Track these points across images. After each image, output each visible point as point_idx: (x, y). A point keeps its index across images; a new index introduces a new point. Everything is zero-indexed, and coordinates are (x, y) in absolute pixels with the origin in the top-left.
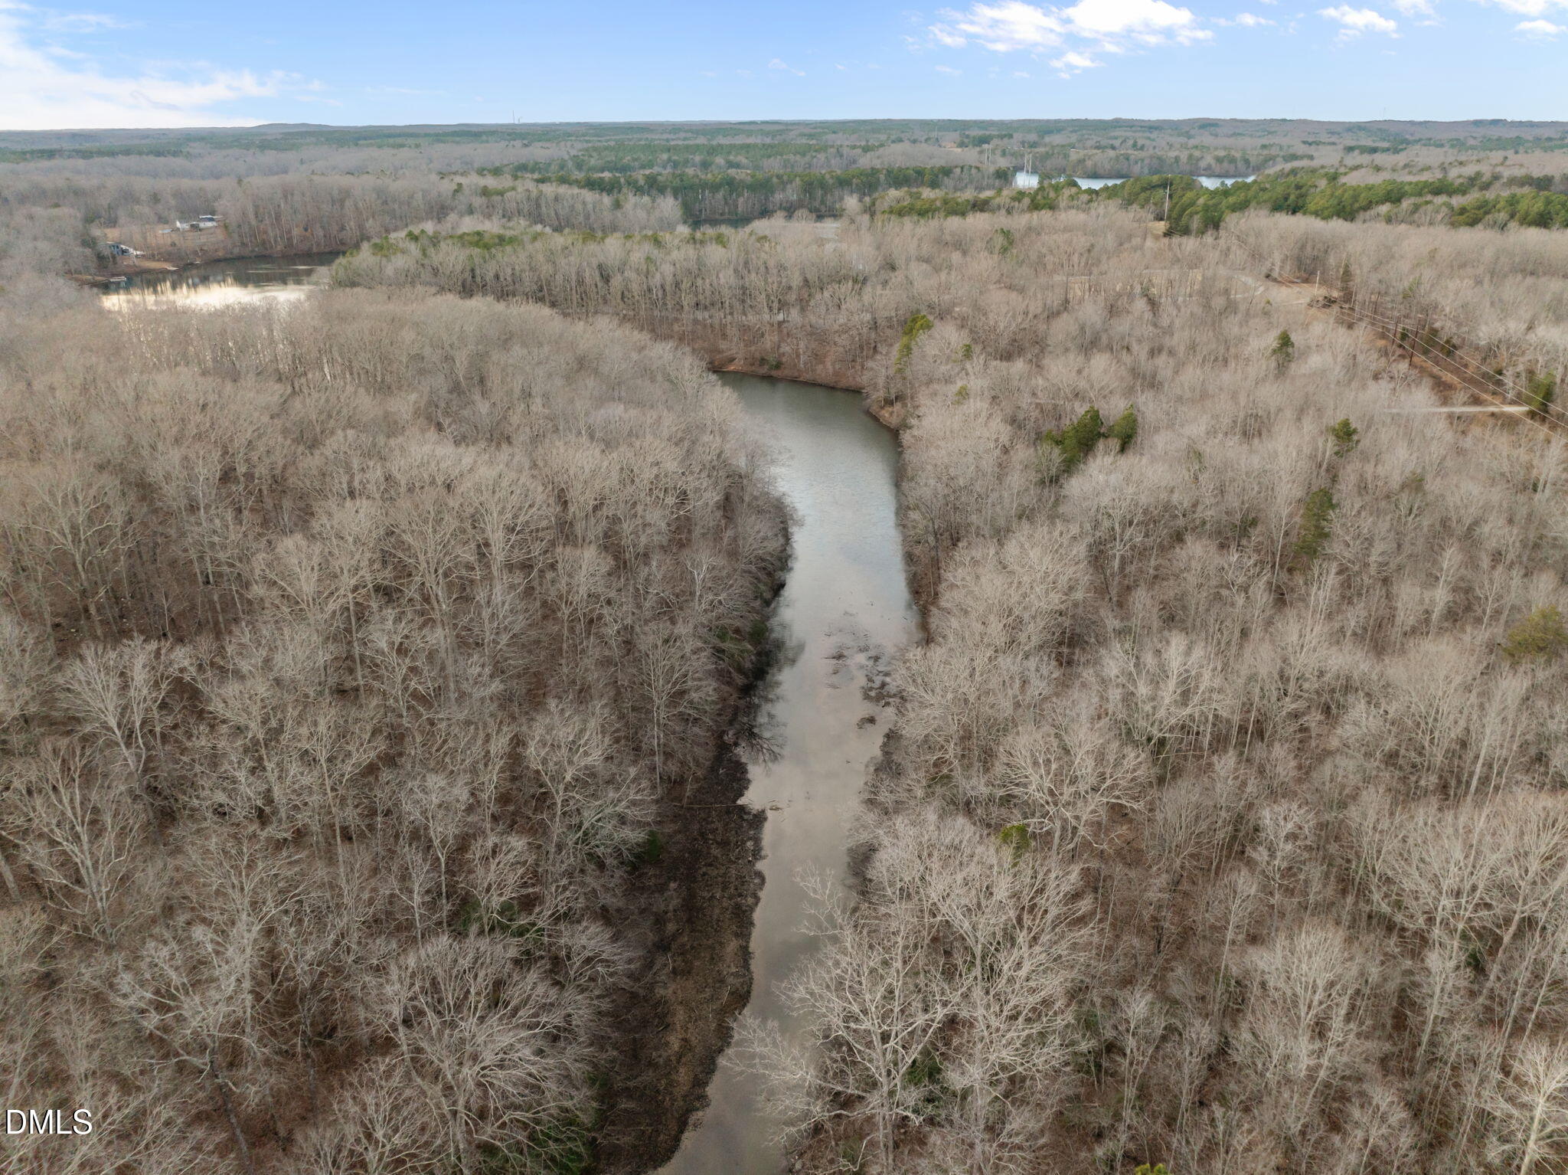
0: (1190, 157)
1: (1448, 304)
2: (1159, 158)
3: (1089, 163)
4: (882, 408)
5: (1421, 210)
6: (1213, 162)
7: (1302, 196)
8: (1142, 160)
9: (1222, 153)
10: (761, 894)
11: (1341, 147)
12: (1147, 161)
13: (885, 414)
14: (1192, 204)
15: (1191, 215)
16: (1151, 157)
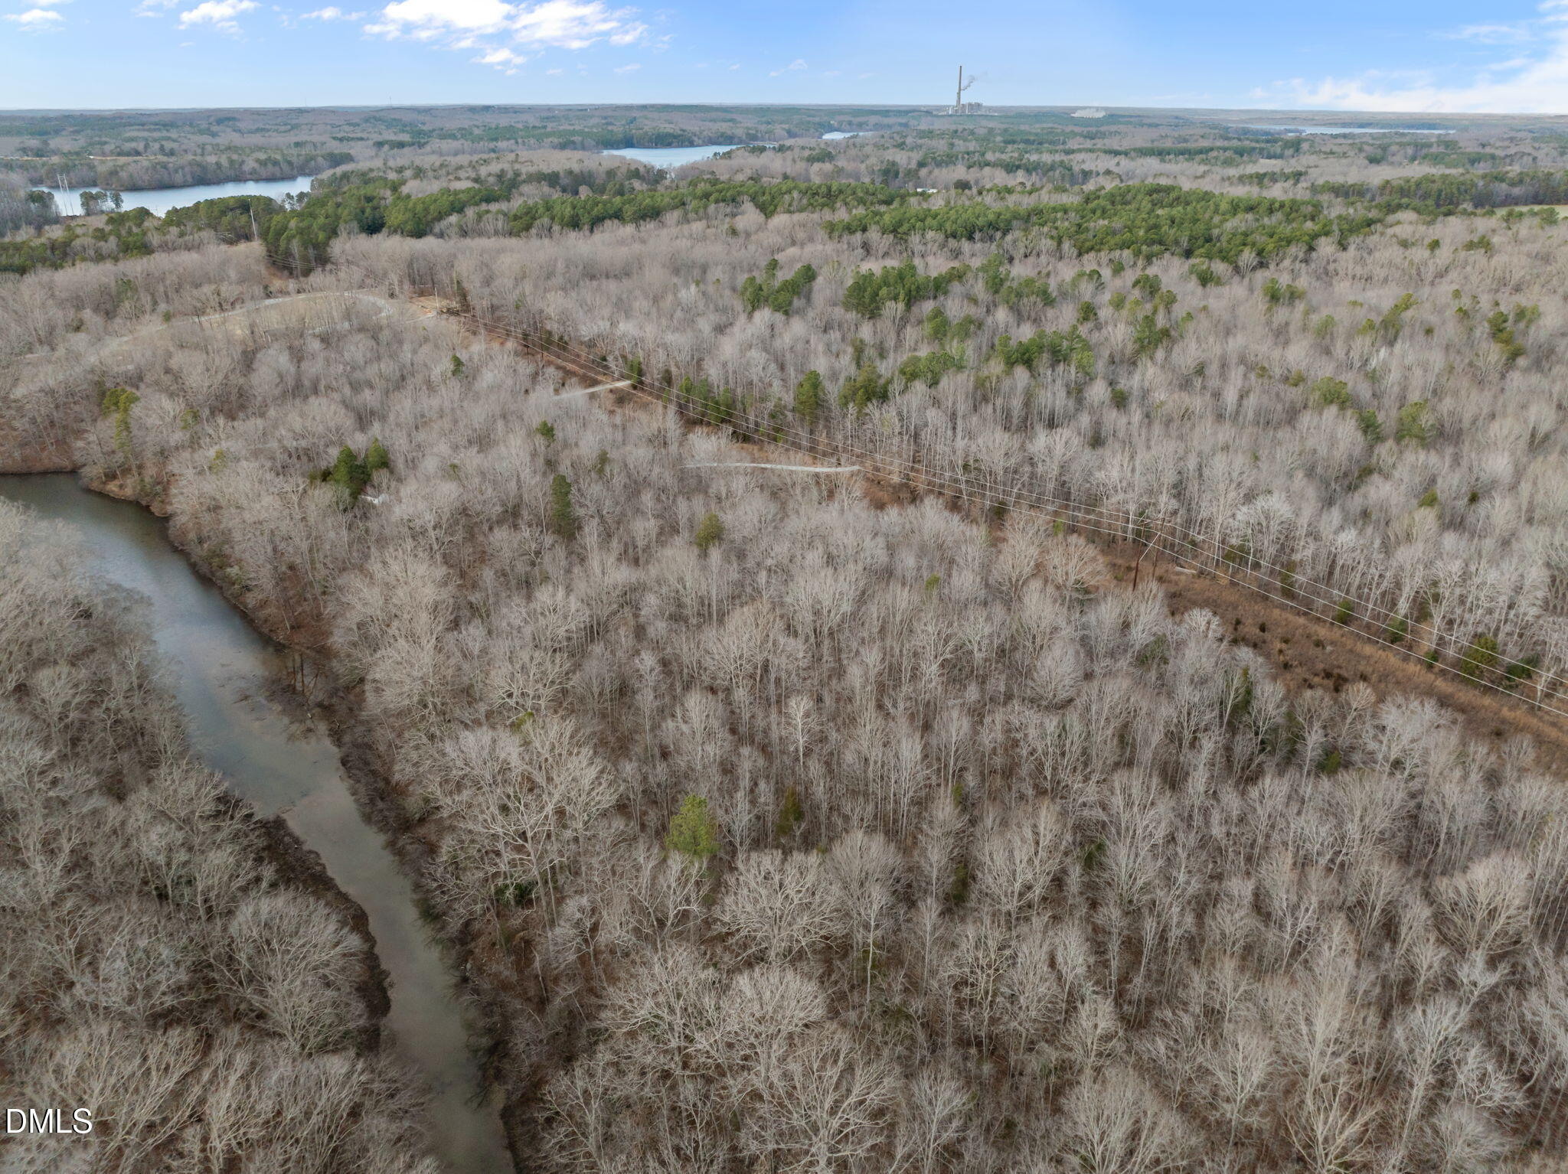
0: (231, 162)
1: (551, 311)
2: (199, 165)
3: (123, 175)
4: (105, 483)
5: (485, 218)
6: (256, 165)
7: (375, 208)
8: (182, 168)
9: (262, 156)
10: (323, 861)
11: (371, 143)
12: (187, 169)
13: (112, 487)
14: (285, 228)
15: (289, 240)
16: (190, 164)
